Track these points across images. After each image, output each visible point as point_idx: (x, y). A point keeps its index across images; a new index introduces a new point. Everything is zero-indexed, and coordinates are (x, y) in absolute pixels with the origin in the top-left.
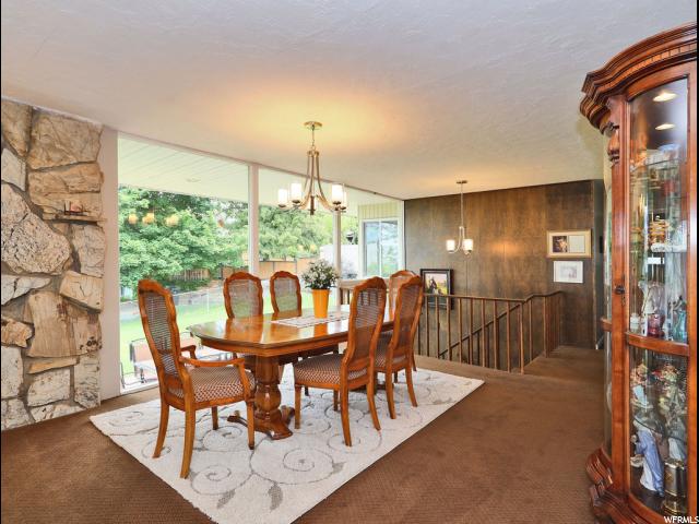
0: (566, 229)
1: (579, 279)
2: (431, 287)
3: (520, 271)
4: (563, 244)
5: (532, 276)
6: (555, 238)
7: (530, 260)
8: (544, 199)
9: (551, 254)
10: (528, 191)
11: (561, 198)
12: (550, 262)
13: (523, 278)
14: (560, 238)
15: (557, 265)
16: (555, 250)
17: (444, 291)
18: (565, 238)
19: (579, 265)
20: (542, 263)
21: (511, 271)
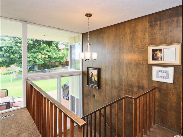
0: (162, 43)
1: (170, 80)
2: (91, 76)
3: (132, 71)
4: (159, 54)
5: (138, 75)
6: (154, 51)
7: (138, 64)
8: (147, 24)
9: (151, 61)
10: (137, 20)
11: (158, 23)
12: (150, 67)
13: (133, 75)
14: (157, 50)
15: (155, 69)
16: (154, 59)
17: (96, 79)
18: (161, 50)
19: (171, 70)
20: (145, 67)
21: (127, 71)
